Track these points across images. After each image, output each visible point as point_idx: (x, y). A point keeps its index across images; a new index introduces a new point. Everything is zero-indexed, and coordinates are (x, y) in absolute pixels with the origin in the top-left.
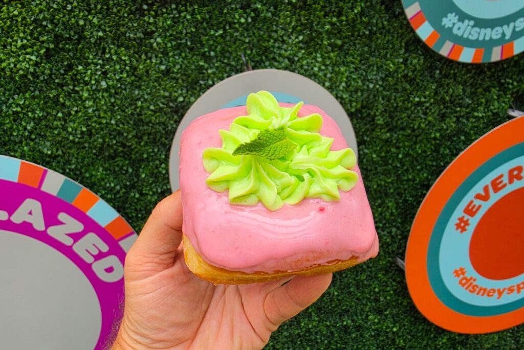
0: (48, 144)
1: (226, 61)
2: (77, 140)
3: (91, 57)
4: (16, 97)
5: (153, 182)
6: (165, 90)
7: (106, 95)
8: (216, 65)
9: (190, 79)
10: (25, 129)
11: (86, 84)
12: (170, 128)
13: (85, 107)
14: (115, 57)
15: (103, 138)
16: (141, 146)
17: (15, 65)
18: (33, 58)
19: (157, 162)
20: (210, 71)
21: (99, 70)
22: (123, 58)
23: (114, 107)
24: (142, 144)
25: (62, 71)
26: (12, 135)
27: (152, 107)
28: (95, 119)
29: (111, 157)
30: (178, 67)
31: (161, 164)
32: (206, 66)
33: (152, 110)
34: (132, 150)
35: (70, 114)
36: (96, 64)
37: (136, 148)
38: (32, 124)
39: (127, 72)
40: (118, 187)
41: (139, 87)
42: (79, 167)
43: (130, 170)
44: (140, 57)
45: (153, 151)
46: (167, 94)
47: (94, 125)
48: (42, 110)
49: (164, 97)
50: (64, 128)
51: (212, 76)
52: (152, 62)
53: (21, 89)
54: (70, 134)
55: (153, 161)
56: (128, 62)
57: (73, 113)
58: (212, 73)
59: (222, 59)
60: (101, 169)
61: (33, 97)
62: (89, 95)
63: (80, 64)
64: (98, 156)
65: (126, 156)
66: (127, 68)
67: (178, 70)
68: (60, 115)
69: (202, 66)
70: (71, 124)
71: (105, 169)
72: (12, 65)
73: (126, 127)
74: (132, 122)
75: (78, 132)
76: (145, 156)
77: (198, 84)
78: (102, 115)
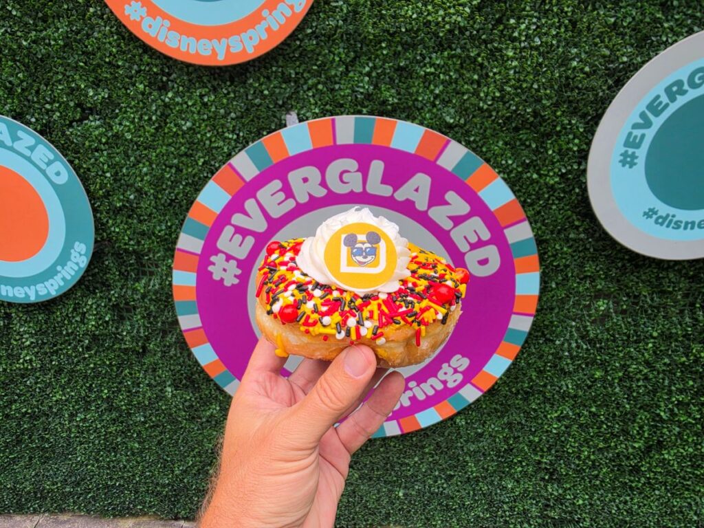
0: (452, 111)
1: (690, 12)
2: (485, 107)
3: (528, 8)
4: (434, 55)
5: (558, 161)
6: (607, 47)
7: (535, 53)
8: (677, 17)
9: (639, 35)
10: (432, 92)
11: (513, 40)
12: (601, 94)
13: (505, 68)
14: (555, 9)
15: (517, 106)
16: (557, 117)
17: (443, 19)
18: (467, 10)
19: (571, 136)
20: (666, 25)
21: (534, 23)
22: (566, 9)
23: (541, 68)
24: (559, 113)
25: (490, 26)
26: (417, 100)
27: (587, 69)
28: (513, 82)
29: (517, 129)
30: (629, 19)
31: (574, 138)
32: (664, 18)
33: (585, 73)
34: (545, 121)
35: (487, 75)
36: (532, 16)
37: (549, 118)
38: (441, 87)
39: (566, 27)
40: (515, 166)
41: (575, 45)
42: (478, 139)
43: (534, 146)
44: (586, 8)
45: (570, 123)
46: (607, 52)
47: (509, 89)
48: (456, 71)
49: (604, 56)
50: (476, 93)
51: (668, 30)
52: (598, 14)
53: (440, 47)
54: (481, 100)
55: (566, 134)
56: (569, 14)
57: (491, 74)
58: (668, 28)
59: (685, 10)
60: (501, 143)
61: (451, 57)
62: (515, 53)
63: (512, 17)
64: (502, 127)
65: (532, 128)
66: (567, 22)
67: (630, 23)
68: (476, 77)
69: (659, 18)
70: (485, 89)
71: (506, 143)
72: (440, 19)
73: (548, 91)
74: (556, 87)
75: (489, 98)
76: (558, 128)
77: (649, 41)
78: (522, 78)
